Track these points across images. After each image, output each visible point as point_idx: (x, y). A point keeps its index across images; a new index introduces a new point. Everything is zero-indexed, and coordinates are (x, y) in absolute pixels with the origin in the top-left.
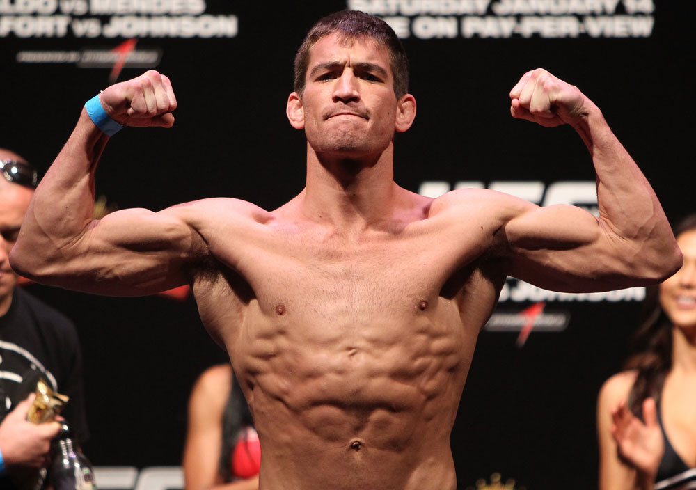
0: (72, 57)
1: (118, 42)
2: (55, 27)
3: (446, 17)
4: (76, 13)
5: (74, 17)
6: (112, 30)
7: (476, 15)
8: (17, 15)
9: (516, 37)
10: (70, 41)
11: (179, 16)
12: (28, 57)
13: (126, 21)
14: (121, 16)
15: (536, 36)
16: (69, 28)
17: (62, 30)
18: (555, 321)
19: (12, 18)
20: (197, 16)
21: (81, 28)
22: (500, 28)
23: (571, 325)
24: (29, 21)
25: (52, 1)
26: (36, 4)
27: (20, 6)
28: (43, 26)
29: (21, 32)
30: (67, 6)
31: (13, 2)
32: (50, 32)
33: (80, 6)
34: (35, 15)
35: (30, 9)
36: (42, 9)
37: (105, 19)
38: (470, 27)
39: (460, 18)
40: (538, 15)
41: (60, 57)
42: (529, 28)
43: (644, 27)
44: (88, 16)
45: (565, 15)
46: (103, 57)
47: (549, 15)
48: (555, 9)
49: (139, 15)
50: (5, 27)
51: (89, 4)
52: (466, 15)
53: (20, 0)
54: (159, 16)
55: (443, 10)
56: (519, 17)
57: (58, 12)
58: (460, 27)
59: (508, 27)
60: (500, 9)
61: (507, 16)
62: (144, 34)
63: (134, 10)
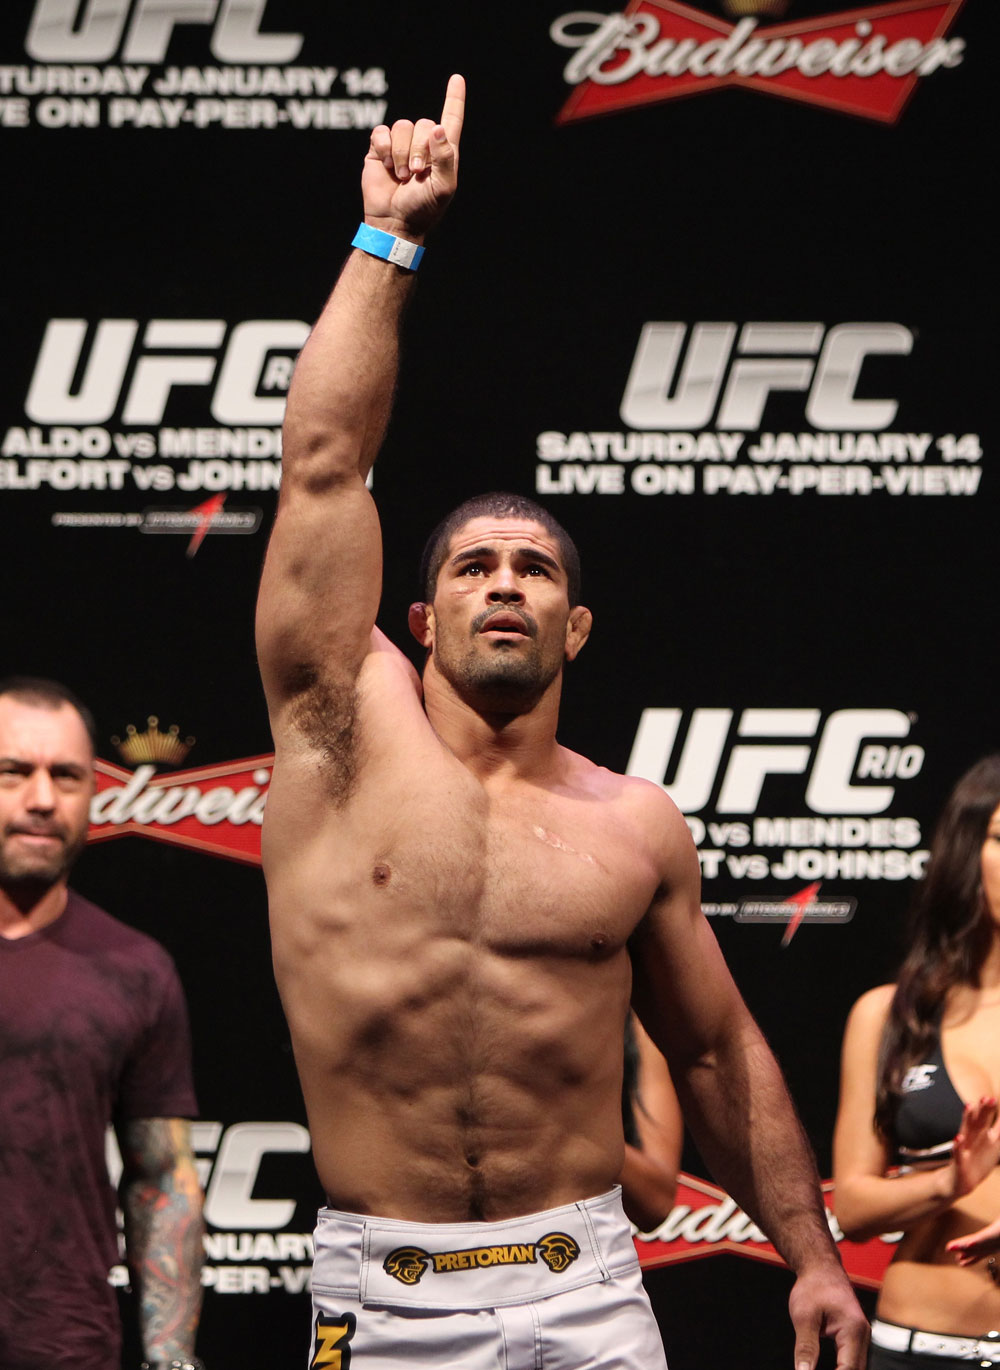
0: (132, 520)
1: (200, 498)
2: (108, 476)
3: (680, 464)
4: (139, 455)
5: (135, 460)
6: (188, 483)
7: (722, 462)
8: (52, 459)
9: (781, 493)
10: (129, 497)
12: (64, 519)
13: (211, 467)
14: (204, 460)
15: (811, 492)
16: (128, 478)
17: (117, 482)
18: (837, 911)
19: (44, 463)
21: (144, 478)
22: (757, 483)
23: (858, 916)
24: (70, 467)
25: (103, 438)
26: (80, 442)
27: (57, 446)
28: (90, 475)
29: (58, 483)
30: (125, 445)
31: (46, 440)
32: (100, 483)
33: (143, 445)
34: (79, 458)
35: (72, 450)
36: (88, 450)
37: (180, 465)
38: (714, 480)
39: (700, 467)
40: (812, 463)
41: (113, 520)
42: (799, 481)
43: (966, 482)
44: (156, 460)
45: (851, 463)
46: (177, 520)
47: (828, 462)
48: (836, 455)
49: (229, 459)
50: (35, 475)
51: (157, 443)
52: (707, 462)
53: (57, 436)
54: (259, 460)
55: (674, 454)
56: (786, 466)
57: (113, 454)
58: (699, 480)
59: (768, 480)
60: (756, 453)
61: (768, 464)
62: (237, 485)
63: (222, 451)
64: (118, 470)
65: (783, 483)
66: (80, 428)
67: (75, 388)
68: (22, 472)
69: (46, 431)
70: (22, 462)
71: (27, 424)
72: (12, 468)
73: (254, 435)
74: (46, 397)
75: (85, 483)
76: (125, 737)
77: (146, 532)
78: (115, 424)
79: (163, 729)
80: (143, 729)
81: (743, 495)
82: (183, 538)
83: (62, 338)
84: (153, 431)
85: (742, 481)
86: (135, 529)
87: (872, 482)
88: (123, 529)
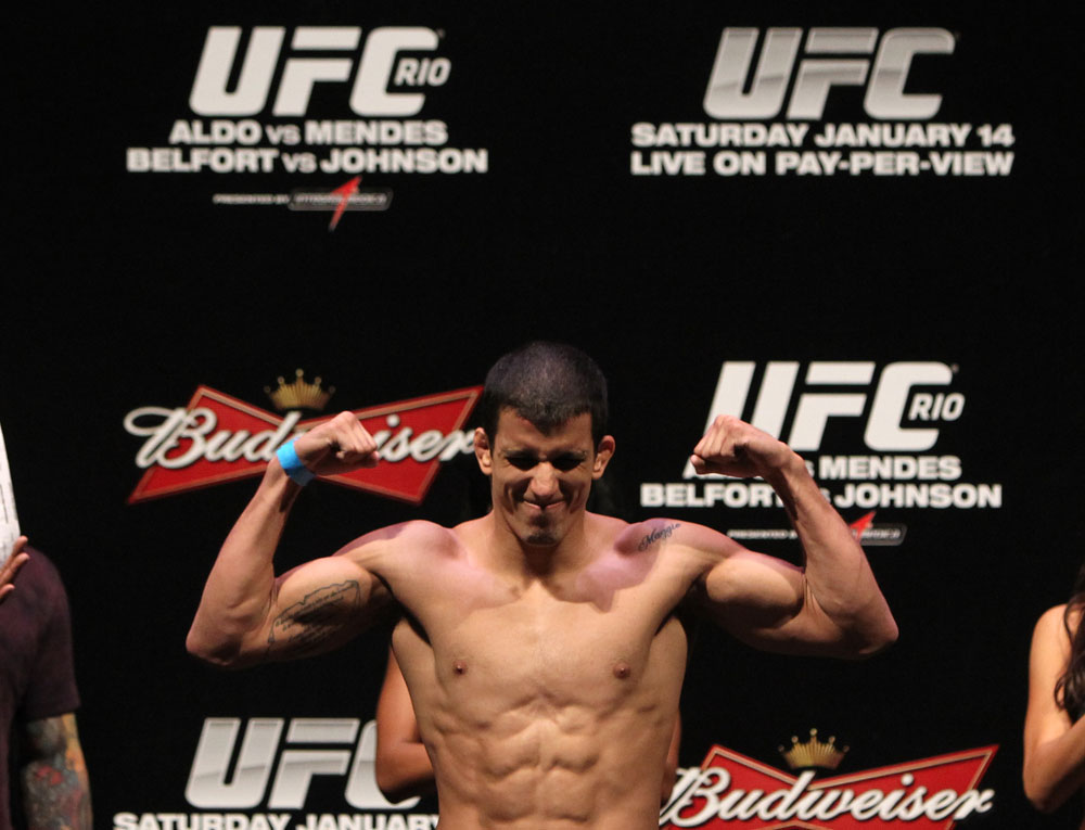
0: (281, 199)
2: (260, 161)
3: (754, 150)
4: (286, 143)
5: (283, 148)
6: (329, 167)
7: (791, 148)
8: (212, 147)
10: (279, 179)
11: (415, 147)
12: (223, 199)
13: (349, 153)
14: (343, 147)
16: (278, 162)
17: (268, 166)
18: (890, 535)
19: (205, 150)
20: (438, 148)
22: (821, 166)
23: (907, 539)
24: (227, 153)
25: (256, 128)
26: (236, 132)
27: (216, 137)
28: (245, 161)
29: (217, 167)
30: (274, 135)
31: (207, 130)
32: (253, 167)
33: (291, 135)
34: (235, 146)
35: (229, 139)
36: (243, 139)
37: (323, 151)
38: (784, 163)
39: (771, 152)
40: (869, 148)
41: (265, 199)
42: (857, 164)
43: (1002, 165)
44: (302, 147)
45: (903, 149)
46: (319, 199)
47: (883, 148)
48: (888, 141)
49: (365, 146)
50: (198, 159)
51: (302, 133)
52: (778, 148)
53: (217, 127)
54: (390, 147)
55: (749, 141)
56: (846, 151)
57: (265, 143)
58: (771, 163)
59: (830, 163)
60: (820, 141)
61: (830, 150)
62: (371, 168)
63: (359, 140)
64: (269, 156)
65: (844, 165)
66: (236, 120)
67: (232, 85)
68: (186, 158)
69: (207, 122)
70: (186, 150)
71: (191, 117)
72: (177, 154)
73: (385, 126)
74: (207, 94)
75: (240, 168)
76: (276, 387)
77: (293, 207)
78: (266, 117)
79: (309, 380)
80: (291, 380)
81: (809, 176)
82: (326, 214)
83: (221, 42)
84: (299, 122)
85: (808, 164)
86: (283, 207)
87: (919, 164)
88: (274, 206)
